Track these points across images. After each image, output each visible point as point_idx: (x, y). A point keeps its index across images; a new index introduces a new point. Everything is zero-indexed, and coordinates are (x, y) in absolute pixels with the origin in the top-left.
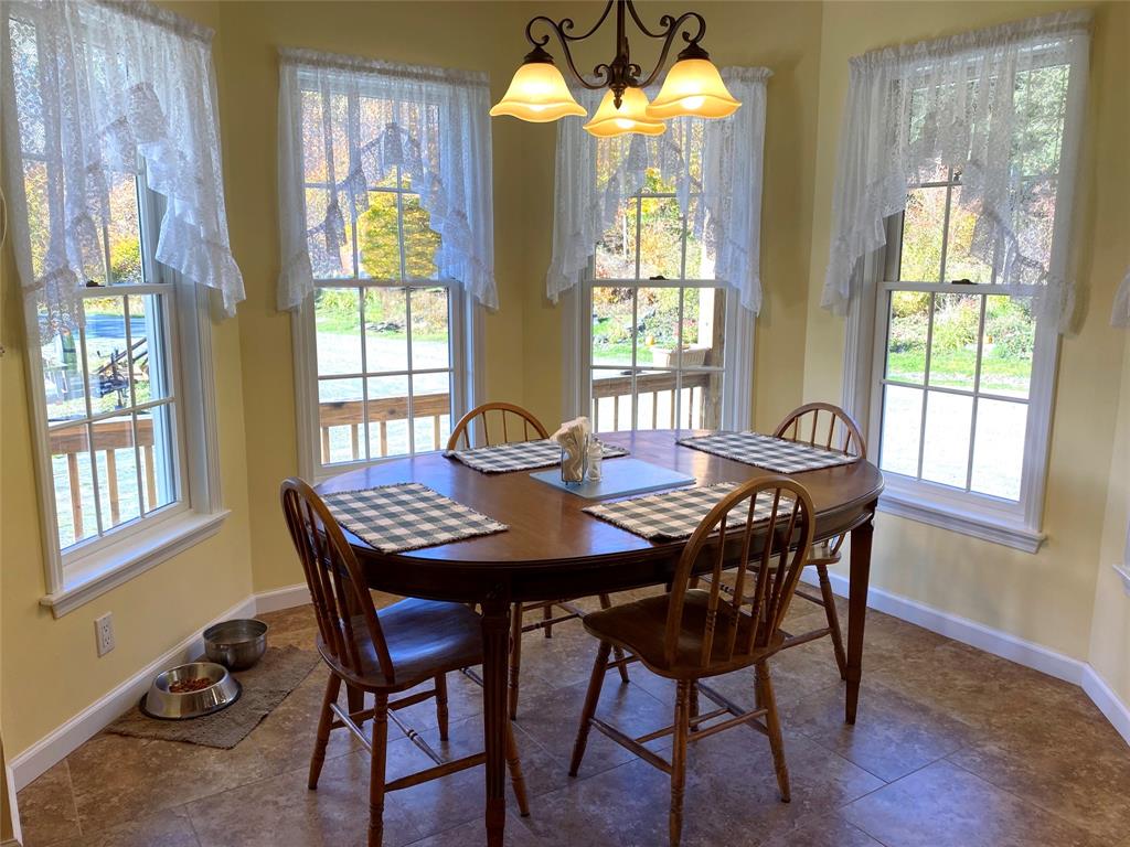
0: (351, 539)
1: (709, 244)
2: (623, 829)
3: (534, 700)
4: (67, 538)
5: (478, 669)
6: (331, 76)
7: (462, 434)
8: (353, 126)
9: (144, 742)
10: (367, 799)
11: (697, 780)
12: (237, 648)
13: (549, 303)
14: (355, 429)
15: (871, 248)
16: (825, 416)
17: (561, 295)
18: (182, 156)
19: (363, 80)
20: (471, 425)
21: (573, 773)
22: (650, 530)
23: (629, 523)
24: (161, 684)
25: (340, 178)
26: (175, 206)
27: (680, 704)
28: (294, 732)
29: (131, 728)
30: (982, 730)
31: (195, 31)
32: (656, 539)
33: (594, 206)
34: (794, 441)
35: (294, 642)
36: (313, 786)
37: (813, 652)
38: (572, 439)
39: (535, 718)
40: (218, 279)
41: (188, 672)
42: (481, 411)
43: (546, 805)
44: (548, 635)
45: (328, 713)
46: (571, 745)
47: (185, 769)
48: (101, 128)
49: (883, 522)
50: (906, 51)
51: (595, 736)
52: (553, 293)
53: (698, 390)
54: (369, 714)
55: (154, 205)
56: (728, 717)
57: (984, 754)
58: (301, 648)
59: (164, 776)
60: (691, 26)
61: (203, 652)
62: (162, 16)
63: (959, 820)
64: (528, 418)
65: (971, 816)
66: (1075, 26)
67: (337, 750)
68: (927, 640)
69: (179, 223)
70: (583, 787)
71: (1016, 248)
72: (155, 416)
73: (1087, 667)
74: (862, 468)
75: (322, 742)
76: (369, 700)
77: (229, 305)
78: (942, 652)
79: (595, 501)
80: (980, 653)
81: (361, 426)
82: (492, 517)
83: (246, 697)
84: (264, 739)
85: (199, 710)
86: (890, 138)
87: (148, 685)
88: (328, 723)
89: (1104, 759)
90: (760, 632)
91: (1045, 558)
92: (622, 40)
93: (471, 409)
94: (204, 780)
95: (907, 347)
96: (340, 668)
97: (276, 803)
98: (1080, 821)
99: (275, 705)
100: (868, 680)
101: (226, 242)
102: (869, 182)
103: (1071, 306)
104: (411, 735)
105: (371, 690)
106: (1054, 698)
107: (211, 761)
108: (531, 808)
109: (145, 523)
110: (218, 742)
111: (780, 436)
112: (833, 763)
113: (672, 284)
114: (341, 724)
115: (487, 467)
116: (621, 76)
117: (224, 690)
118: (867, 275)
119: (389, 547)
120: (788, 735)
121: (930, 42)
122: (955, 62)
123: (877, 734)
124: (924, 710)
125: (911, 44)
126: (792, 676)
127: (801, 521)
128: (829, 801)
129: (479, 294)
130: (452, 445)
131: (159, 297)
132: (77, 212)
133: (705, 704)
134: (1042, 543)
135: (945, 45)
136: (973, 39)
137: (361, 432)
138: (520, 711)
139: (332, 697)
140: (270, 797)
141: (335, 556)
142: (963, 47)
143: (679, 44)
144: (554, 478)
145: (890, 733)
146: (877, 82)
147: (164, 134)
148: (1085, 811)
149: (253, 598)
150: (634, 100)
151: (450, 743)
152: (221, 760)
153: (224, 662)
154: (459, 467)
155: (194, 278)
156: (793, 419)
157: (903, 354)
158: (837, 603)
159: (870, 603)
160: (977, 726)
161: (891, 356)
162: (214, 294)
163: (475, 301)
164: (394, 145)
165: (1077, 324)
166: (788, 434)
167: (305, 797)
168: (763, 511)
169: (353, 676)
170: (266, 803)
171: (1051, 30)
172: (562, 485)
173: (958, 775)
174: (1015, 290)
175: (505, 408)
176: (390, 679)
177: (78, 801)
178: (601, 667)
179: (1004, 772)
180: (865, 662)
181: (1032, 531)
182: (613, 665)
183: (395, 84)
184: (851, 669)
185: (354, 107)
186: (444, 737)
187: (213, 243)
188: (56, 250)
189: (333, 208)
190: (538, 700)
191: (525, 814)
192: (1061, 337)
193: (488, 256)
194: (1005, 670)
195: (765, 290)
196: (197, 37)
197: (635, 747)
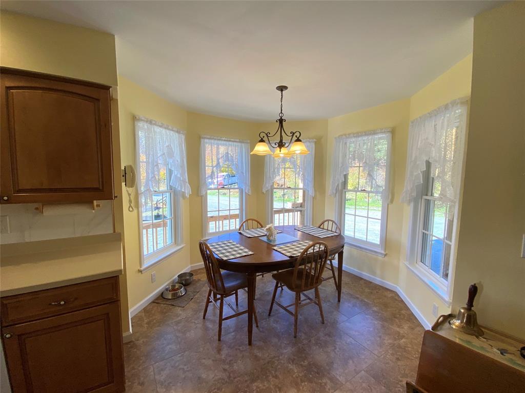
0: (216, 256)
1: (302, 180)
2: (282, 331)
3: (259, 295)
4: (145, 253)
5: (246, 289)
6: (213, 141)
7: (242, 227)
8: (218, 153)
9: (162, 305)
10: (218, 321)
11: (301, 317)
12: (186, 280)
13: (263, 193)
14: (216, 222)
15: (341, 181)
16: (330, 223)
17: (266, 191)
18: (178, 161)
19: (220, 142)
20: (244, 224)
21: (269, 315)
22: (289, 254)
23: (283, 252)
24: (167, 290)
25: (214, 165)
26: (175, 173)
27: (296, 299)
28: (199, 303)
29: (159, 301)
30: (372, 304)
31: (182, 132)
32: (291, 257)
33: (274, 171)
34: (323, 229)
35: (199, 278)
36: (204, 318)
37: (329, 282)
38: (269, 230)
39: (259, 299)
40: (185, 190)
41: (173, 286)
42: (247, 221)
43: (263, 324)
44: (263, 277)
45: (208, 299)
46: (269, 307)
47: (172, 313)
48: (159, 155)
49: (346, 250)
50: (348, 136)
51: (275, 305)
52: (264, 191)
53: (299, 212)
54: (219, 299)
55: (170, 172)
56: (308, 301)
57: (373, 310)
58: (202, 280)
59: (167, 314)
60: (298, 134)
61: (177, 281)
62: (174, 129)
63: (367, 329)
64: (258, 222)
65: (370, 328)
66: (388, 132)
67: (210, 308)
68: (357, 279)
69: (176, 176)
70: (272, 319)
71: (376, 182)
72: (168, 222)
73: (398, 287)
74: (340, 237)
75: (207, 306)
76: (219, 296)
77: (187, 196)
78: (362, 282)
79: (275, 246)
80: (371, 283)
81: (217, 222)
82: (250, 250)
83: (188, 293)
84: (192, 305)
85: (176, 297)
86: (345, 156)
87: (163, 289)
88: (208, 302)
89: (403, 312)
90: (316, 279)
91: (386, 259)
92: (281, 136)
93: (244, 220)
94: (178, 316)
95: (350, 200)
96: (212, 288)
97: (195, 322)
98: (398, 329)
99: (194, 295)
100: (343, 290)
101: (187, 181)
102: (340, 166)
103: (390, 197)
104: (229, 305)
105: (219, 294)
106: (390, 295)
107: (178, 310)
108: (259, 324)
109: (164, 249)
110: (180, 305)
111: (319, 227)
112: (335, 313)
113: (292, 189)
114: (211, 302)
115: (248, 236)
116: (281, 145)
117: (182, 291)
118: (340, 188)
119: (225, 258)
120: (324, 305)
121: (354, 134)
122: (360, 139)
123: (346, 305)
124: (358, 298)
125: (349, 134)
126: (324, 288)
127: (326, 252)
128: (334, 324)
129: (247, 191)
130: (240, 229)
131: (171, 193)
132: (152, 175)
133: (302, 297)
134: (386, 255)
135: (358, 135)
136: (364, 134)
137: (217, 224)
138: (256, 297)
139: (209, 295)
140: (193, 321)
141: (211, 260)
142: (361, 136)
143: (295, 138)
144: (265, 239)
145: (349, 304)
146: (341, 143)
147: (174, 156)
148: (399, 327)
149: (190, 266)
150: (284, 150)
151: (239, 306)
152: (181, 310)
153: (182, 284)
154: (241, 235)
155: (179, 189)
156: (323, 223)
157: (349, 201)
158: (334, 268)
159: (343, 269)
160: (371, 303)
161: (346, 202)
162: (184, 193)
163: (245, 192)
164: (227, 157)
165: (392, 201)
166: (321, 227)
167: (202, 321)
168: (317, 249)
169: (215, 291)
170: (192, 322)
171: (382, 132)
172: (267, 241)
173: (367, 316)
174: (377, 192)
175: (252, 220)
176: (224, 292)
177: (146, 321)
178: (277, 287)
179: (378, 316)
180: (342, 284)
181: (383, 252)
182: (280, 287)
183: (227, 143)
184: (339, 287)
185: (218, 148)
186: (237, 305)
187: (184, 181)
188: (147, 184)
189: (213, 172)
190: (260, 294)
191: (257, 326)
192: (388, 205)
193: (249, 182)
194: (377, 287)
195: (315, 191)
196: (182, 133)
197: (285, 309)
